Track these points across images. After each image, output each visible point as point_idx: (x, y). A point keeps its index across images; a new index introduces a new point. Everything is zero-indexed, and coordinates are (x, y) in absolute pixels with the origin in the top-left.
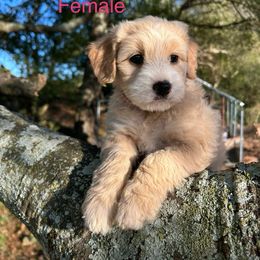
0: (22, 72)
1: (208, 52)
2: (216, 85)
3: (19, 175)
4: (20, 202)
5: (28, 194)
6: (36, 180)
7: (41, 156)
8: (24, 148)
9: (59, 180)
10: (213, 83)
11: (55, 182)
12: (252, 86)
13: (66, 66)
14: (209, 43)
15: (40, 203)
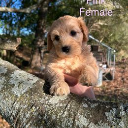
0: (3, 32)
1: (98, 24)
2: (101, 41)
3: (11, 102)
4: (12, 117)
5: (17, 113)
6: (22, 106)
7: (24, 91)
8: (14, 85)
9: (36, 107)
10: (99, 40)
11: (34, 108)
12: (119, 42)
13: (26, 29)
14: (98, 20)
15: (25, 120)
